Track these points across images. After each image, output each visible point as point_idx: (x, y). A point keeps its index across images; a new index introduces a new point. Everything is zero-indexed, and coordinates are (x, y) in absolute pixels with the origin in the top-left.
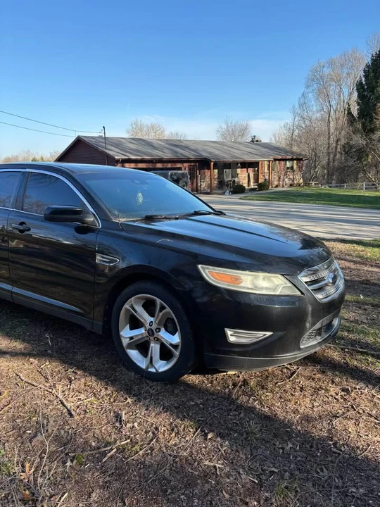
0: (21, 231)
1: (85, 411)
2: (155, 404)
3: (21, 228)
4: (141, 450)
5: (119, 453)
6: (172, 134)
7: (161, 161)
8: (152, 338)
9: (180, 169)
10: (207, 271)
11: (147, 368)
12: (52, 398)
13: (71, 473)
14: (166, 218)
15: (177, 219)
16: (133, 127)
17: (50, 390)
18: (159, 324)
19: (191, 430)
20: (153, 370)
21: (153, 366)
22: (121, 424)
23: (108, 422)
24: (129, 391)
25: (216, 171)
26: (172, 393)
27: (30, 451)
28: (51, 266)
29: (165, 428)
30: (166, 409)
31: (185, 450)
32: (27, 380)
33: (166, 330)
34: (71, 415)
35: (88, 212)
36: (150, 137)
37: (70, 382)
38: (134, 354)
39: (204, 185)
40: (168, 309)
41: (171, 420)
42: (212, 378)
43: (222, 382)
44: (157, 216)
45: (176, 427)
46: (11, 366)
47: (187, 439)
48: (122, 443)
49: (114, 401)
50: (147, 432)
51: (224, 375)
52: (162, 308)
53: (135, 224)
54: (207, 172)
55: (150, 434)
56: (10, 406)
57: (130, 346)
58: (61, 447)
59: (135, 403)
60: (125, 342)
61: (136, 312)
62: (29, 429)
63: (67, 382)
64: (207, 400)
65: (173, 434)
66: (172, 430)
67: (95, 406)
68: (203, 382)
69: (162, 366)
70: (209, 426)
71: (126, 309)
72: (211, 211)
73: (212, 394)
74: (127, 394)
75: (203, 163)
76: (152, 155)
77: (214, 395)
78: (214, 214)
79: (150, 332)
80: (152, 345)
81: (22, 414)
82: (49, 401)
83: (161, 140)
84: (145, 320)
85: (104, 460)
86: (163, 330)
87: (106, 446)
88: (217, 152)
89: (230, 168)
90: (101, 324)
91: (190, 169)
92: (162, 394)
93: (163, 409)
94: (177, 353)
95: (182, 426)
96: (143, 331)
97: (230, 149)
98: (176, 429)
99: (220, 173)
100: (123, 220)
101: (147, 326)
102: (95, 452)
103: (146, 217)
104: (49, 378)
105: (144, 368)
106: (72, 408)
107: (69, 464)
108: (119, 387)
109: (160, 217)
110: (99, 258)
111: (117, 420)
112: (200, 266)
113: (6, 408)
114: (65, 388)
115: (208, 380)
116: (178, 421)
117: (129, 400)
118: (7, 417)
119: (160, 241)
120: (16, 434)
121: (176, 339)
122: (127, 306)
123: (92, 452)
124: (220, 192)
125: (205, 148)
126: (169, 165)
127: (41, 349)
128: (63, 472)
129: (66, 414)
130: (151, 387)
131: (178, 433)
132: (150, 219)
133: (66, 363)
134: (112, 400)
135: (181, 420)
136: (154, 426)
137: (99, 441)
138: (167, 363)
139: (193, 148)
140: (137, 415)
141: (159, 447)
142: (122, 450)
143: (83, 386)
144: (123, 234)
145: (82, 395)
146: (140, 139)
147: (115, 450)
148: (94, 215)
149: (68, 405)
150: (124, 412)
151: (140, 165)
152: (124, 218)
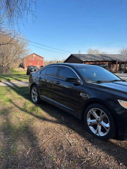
0: (58, 84)
1: (75, 145)
2: (99, 148)
3: (57, 83)
4: (95, 163)
5: (87, 162)
6: (102, 52)
7: (98, 61)
8: (98, 124)
9: (105, 64)
10: (121, 102)
11: (96, 134)
12: (64, 138)
13: (72, 165)
14: (104, 82)
15: (108, 82)
16: (89, 51)
17: (64, 135)
18: (101, 119)
19: (113, 160)
20: (98, 135)
21: (98, 133)
22: (87, 152)
23: (83, 151)
24: (90, 141)
25: (118, 65)
26: (105, 145)
27: (58, 154)
28: (63, 94)
29: (103, 157)
30: (103, 150)
31: (111, 167)
32: (57, 131)
33: (104, 121)
34: (71, 145)
35: (78, 79)
36: (95, 54)
37: (70, 134)
38: (91, 128)
39: (113, 70)
40: (105, 114)
41: (105, 155)
42: (121, 142)
43: (125, 144)
44: (101, 81)
45: (108, 158)
46: (52, 125)
47: (112, 163)
48: (88, 159)
49: (85, 143)
50: (97, 157)
51: (125, 142)
52: (103, 114)
53: (94, 84)
54: (115, 65)
55: (98, 158)
56: (52, 138)
57: (90, 125)
58: (68, 155)
59: (92, 145)
60: (89, 123)
61: (93, 114)
62: (58, 147)
63: (69, 134)
64: (119, 150)
65: (107, 160)
66: (106, 158)
67: (78, 144)
68: (117, 143)
69: (102, 134)
70: (120, 160)
71: (90, 112)
72: (120, 80)
73: (121, 148)
74: (89, 142)
75: (114, 62)
76: (95, 60)
77: (122, 149)
78: (122, 81)
79: (98, 121)
80: (98, 126)
81: (56, 141)
82: (64, 139)
83: (98, 55)
84: (96, 117)
85: (82, 163)
86: (103, 121)
87: (82, 159)
88: (119, 58)
89: (124, 64)
90: (81, 116)
91: (108, 64)
92: (102, 144)
93: (102, 150)
94: (108, 130)
95: (110, 158)
96: (95, 121)
97: (124, 57)
98: (107, 159)
99: (120, 66)
100: (90, 82)
101: (97, 119)
102: (79, 160)
103: (98, 81)
104: (64, 131)
105: (95, 133)
106: (71, 143)
107: (71, 162)
108: (86, 138)
109: (102, 81)
110: (81, 94)
111: (86, 150)
112: (119, 100)
113: (51, 139)
114: (69, 136)
115: (119, 142)
116: (108, 155)
117: (90, 144)
118: (52, 141)
119: (103, 90)
120: (54, 148)
121: (108, 125)
122: (90, 111)
123: (78, 160)
124: (120, 72)
125: (114, 57)
126: (101, 63)
127: (61, 121)
128: (69, 164)
129: (69, 145)
130: (97, 141)
131: (108, 160)
132: (99, 82)
133: (69, 127)
134: (84, 143)
135: (109, 156)
136: (99, 156)
137: (80, 156)
138: (104, 133)
139: (109, 57)
140: (93, 150)
141: (101, 164)
142: (88, 161)
143: (74, 136)
144: (90, 87)
145: (74, 139)
146: (91, 54)
147: (86, 161)
148: (80, 80)
149: (70, 142)
150: (88, 148)
151: (91, 63)
152: (90, 81)
